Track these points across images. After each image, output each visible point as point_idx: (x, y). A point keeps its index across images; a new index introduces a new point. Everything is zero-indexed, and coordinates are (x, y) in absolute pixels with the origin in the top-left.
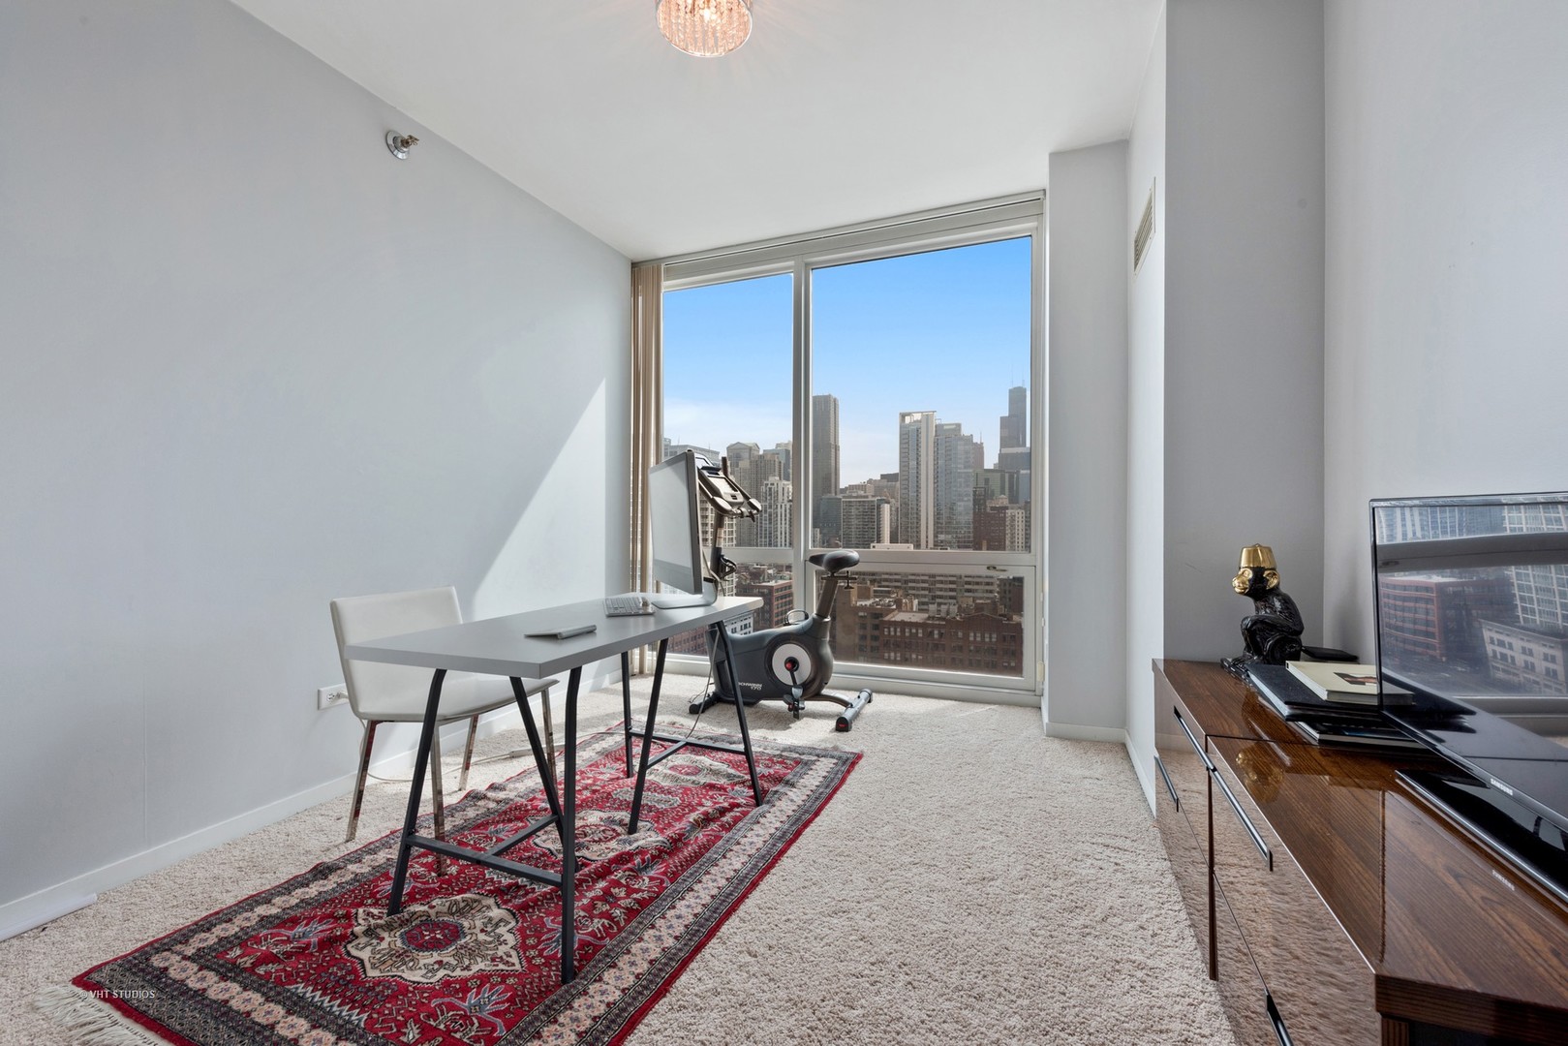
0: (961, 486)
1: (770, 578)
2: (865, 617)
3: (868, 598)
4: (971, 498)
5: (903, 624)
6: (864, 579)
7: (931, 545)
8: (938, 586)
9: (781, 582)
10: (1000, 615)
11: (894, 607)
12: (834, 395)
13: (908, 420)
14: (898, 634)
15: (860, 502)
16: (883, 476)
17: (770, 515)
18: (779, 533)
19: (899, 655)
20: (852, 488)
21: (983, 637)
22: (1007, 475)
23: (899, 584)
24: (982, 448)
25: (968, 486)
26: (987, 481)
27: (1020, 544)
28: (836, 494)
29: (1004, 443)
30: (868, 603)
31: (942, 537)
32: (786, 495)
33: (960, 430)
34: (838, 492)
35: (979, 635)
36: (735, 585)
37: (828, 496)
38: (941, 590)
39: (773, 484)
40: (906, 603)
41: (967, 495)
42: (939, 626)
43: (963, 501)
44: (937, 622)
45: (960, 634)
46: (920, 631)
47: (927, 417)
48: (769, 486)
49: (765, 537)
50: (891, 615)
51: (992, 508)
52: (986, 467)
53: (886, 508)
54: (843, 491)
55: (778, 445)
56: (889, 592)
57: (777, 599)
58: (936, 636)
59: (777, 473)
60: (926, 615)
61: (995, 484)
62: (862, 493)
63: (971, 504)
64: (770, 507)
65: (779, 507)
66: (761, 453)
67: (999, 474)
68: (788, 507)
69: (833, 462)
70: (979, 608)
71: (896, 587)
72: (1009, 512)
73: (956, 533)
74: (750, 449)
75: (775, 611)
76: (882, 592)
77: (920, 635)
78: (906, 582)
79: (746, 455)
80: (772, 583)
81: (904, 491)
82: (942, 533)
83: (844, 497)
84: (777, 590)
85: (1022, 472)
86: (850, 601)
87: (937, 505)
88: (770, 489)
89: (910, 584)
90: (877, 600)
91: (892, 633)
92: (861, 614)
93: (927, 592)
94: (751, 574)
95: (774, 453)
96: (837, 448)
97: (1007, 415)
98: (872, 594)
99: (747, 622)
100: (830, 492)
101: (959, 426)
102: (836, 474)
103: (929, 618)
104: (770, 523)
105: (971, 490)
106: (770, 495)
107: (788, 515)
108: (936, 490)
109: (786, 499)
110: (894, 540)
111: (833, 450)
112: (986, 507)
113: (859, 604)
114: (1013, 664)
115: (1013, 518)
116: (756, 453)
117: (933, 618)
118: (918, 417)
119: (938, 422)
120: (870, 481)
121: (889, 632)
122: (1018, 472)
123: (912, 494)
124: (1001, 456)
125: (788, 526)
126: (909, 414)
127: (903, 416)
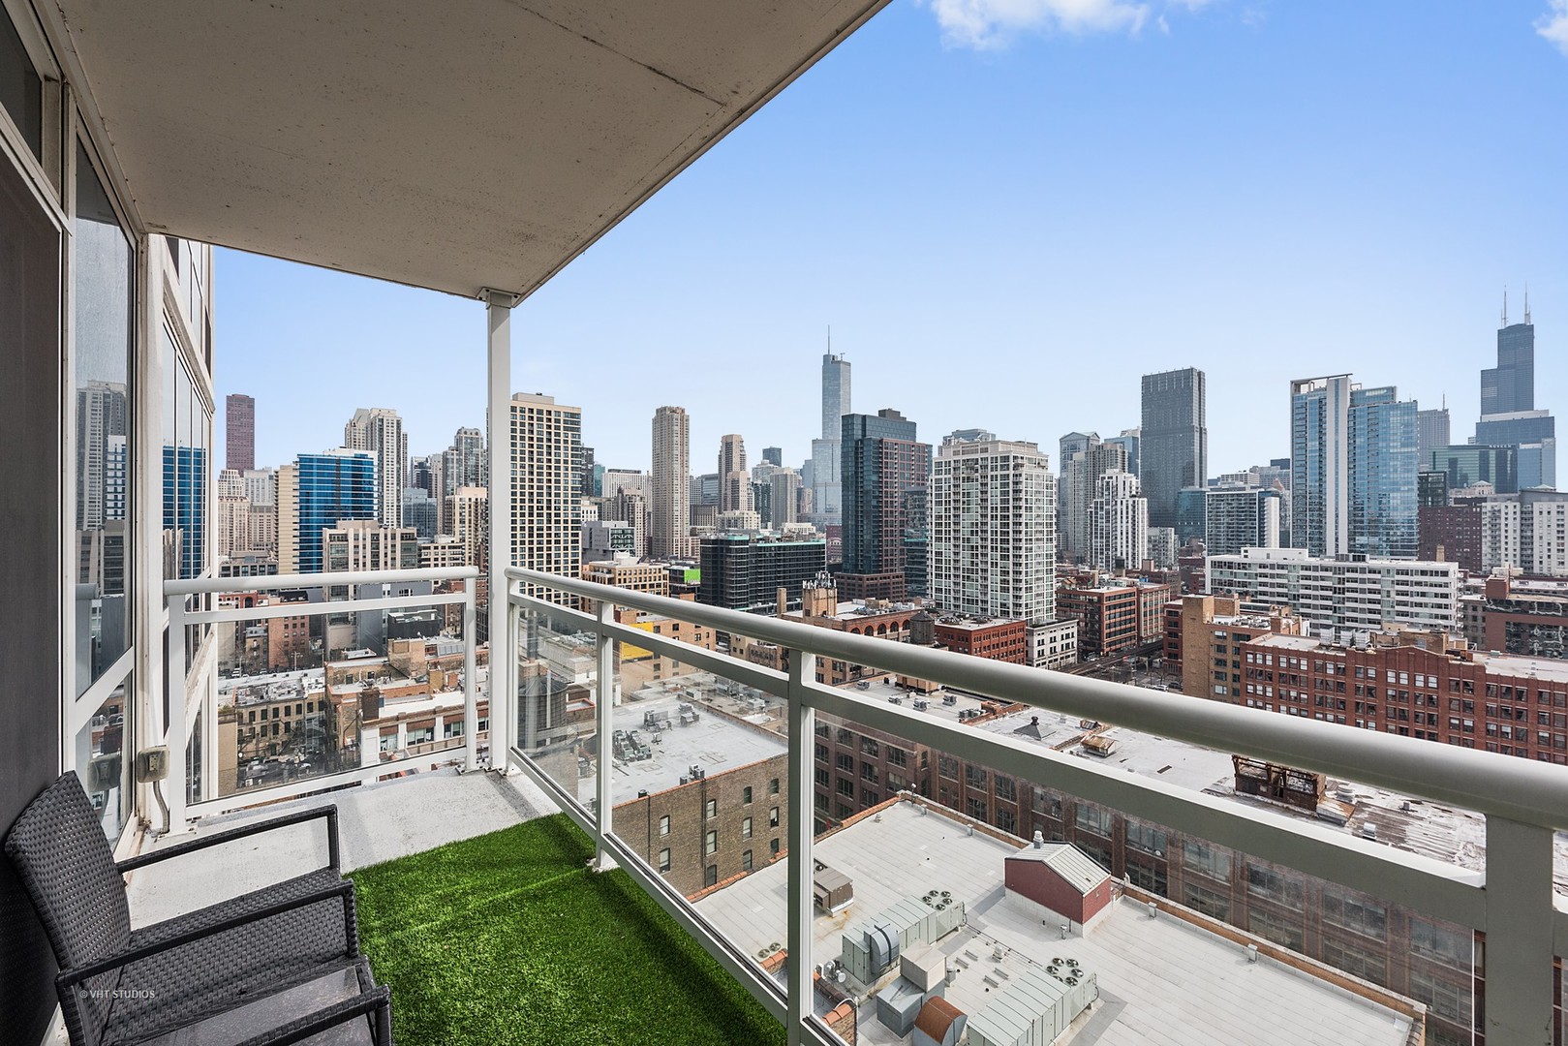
0: (1395, 471)
1: (1102, 583)
2: (1225, 638)
3: (1232, 614)
4: (1416, 487)
5: (1276, 652)
6: (1229, 591)
7: (1343, 550)
8: (1347, 604)
9: (1114, 589)
10: (1447, 652)
11: (1269, 628)
12: (1198, 368)
13: (1304, 389)
14: (1269, 663)
15: (1233, 495)
16: (1274, 463)
17: (1108, 513)
18: (1119, 533)
19: (1269, 689)
20: (1226, 478)
21: (1412, 680)
22: (1492, 454)
23: (1285, 599)
24: (1447, 417)
25: (1407, 471)
26: (1453, 463)
27: (1510, 552)
28: (1201, 486)
29: (1489, 407)
30: (1230, 620)
31: (1361, 540)
32: (1128, 489)
33: (1393, 396)
34: (1205, 483)
35: (1404, 676)
36: (1054, 589)
37: (1190, 488)
38: (1354, 610)
39: (1111, 478)
40: (1288, 626)
41: (1409, 483)
42: (1335, 659)
43: (1398, 490)
44: (1333, 653)
45: (1372, 673)
46: (1304, 662)
47: (1337, 383)
48: (1107, 480)
49: (1102, 538)
50: (1261, 638)
51: (1458, 501)
52: (1453, 443)
53: (1272, 503)
54: (1212, 482)
55: (1123, 433)
56: (1267, 609)
57: (1109, 608)
58: (1331, 672)
59: (1119, 465)
60: (1316, 643)
61: (1469, 464)
62: (1241, 484)
63: (1414, 496)
64: (1108, 504)
65: (1119, 503)
66: (1102, 441)
67: (1477, 452)
68: (1130, 503)
69: (1197, 450)
70: (1407, 638)
71: (1279, 603)
72: (1488, 506)
73: (1388, 534)
74: (1088, 439)
75: (1106, 622)
76: (1255, 608)
77: (1304, 668)
78: (1296, 597)
79: (1083, 446)
80: (1103, 590)
81: (1299, 481)
82: (1362, 535)
83: (1212, 490)
84: (1109, 598)
86: (1202, 616)
88: (1108, 483)
89: (1302, 601)
90: (1245, 617)
91: (1260, 661)
92: (1220, 634)
93: (1330, 612)
94: (1078, 578)
95: (1115, 441)
96: (1202, 431)
97: (1495, 366)
98: (1237, 609)
99: (1069, 631)
100: (1193, 484)
101: (1392, 390)
102: (1201, 463)
103: (1321, 646)
104: (1108, 522)
105: (1414, 477)
106: (1108, 489)
107: (1130, 513)
108: (1352, 478)
109: (1128, 494)
110: (1284, 543)
111: (1197, 434)
112: (1445, 498)
113: (1216, 621)
114: (1468, 723)
115: (1495, 515)
116: (1095, 443)
117: (1328, 647)
118: (1323, 384)
119: (1354, 388)
120: (1254, 470)
121: (1255, 659)
122: (1514, 448)
123: (1312, 483)
124: (1482, 426)
125: (1130, 525)
126: (1306, 382)
127: (1297, 385)
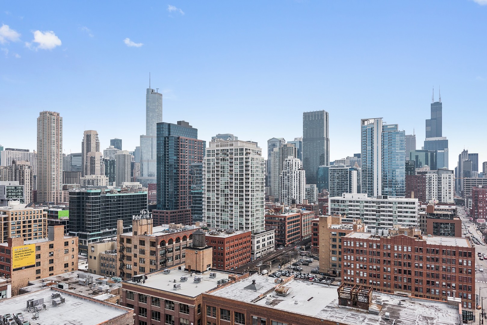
0: (398, 160)
1: (286, 211)
2: (336, 235)
3: (338, 224)
4: (404, 167)
5: (355, 240)
6: (338, 213)
7: (380, 194)
8: (382, 217)
9: (291, 214)
10: (415, 236)
11: (352, 230)
12: (326, 110)
13: (366, 123)
14: (352, 245)
15: (339, 169)
16: (355, 155)
17: (288, 177)
18: (293, 187)
20: (337, 161)
21: (403, 249)
22: (429, 154)
23: (358, 216)
24: (415, 138)
25: (402, 160)
26: (417, 157)
27: (435, 194)
28: (327, 165)
29: (428, 135)
30: (337, 227)
31: (386, 189)
32: (297, 166)
33: (397, 128)
34: (329, 164)
35: (400, 247)
36: (264, 215)
37: (323, 166)
38: (383, 220)
39: (290, 160)
40: (360, 228)
41: (402, 165)
42: (376, 241)
43: (399, 168)
44: (375, 239)
45: (389, 247)
46: (365, 244)
47: (378, 120)
48: (288, 161)
49: (286, 189)
50: (349, 234)
51: (418, 173)
52: (417, 149)
53: (354, 173)
54: (332, 163)
55: (296, 139)
57: (289, 223)
58: (375, 247)
59: (294, 154)
60: (370, 235)
61: (422, 158)
62: (343, 164)
63: (404, 171)
64: (288, 173)
65: (293, 172)
66: (286, 143)
67: (424, 153)
68: (298, 172)
70: (401, 231)
71: (357, 218)
72: (428, 175)
73: (395, 187)
74: (280, 141)
75: (287, 230)
76: (348, 220)
77: (365, 246)
78: (363, 215)
79: (278, 144)
80: (286, 215)
81: (364, 164)
82: (386, 187)
83: (332, 167)
84: (289, 219)
85: (439, 151)
86: (327, 225)
87: (383, 171)
88: (289, 163)
89: (365, 217)
90: (344, 225)
91: (349, 245)
92: (333, 233)
93: (375, 221)
94: (275, 209)
95: (292, 143)
96: (327, 140)
97: (430, 118)
98: (341, 221)
99: (271, 235)
100: (324, 164)
101: (396, 125)
102: (327, 154)
104: (288, 181)
105: (404, 163)
106: (289, 166)
107: (298, 177)
108: (383, 163)
109: (297, 168)
110: (359, 192)
111: (325, 141)
112: (414, 172)
113: (332, 227)
114: (421, 265)
115: (430, 178)
116: (283, 143)
117: (374, 237)
118: (372, 121)
119: (384, 124)
120: (348, 158)
121: (347, 244)
122: (436, 152)
123: (368, 164)
124: (426, 142)
125: (298, 183)
126: (367, 120)
127: (363, 121)
